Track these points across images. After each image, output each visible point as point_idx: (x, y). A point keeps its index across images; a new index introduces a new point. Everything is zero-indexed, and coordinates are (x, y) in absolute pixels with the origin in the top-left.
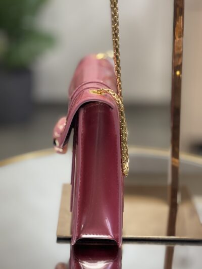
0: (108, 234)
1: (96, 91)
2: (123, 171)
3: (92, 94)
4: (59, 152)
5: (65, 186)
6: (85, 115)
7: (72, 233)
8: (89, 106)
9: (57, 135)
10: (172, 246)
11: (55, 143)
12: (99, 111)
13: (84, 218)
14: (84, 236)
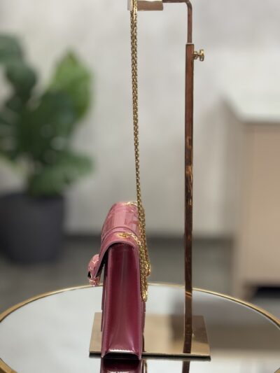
0: (131, 349)
1: (122, 234)
2: (142, 297)
3: (119, 237)
4: (93, 283)
5: (96, 314)
6: (113, 253)
7: (102, 349)
8: (117, 246)
9: (91, 269)
10: (188, 360)
11: (89, 276)
12: (125, 250)
13: (112, 336)
14: (112, 351)
